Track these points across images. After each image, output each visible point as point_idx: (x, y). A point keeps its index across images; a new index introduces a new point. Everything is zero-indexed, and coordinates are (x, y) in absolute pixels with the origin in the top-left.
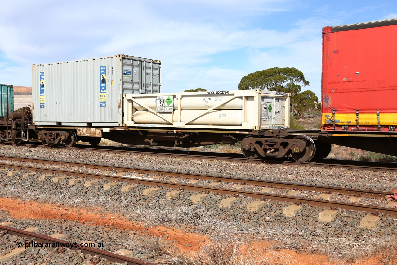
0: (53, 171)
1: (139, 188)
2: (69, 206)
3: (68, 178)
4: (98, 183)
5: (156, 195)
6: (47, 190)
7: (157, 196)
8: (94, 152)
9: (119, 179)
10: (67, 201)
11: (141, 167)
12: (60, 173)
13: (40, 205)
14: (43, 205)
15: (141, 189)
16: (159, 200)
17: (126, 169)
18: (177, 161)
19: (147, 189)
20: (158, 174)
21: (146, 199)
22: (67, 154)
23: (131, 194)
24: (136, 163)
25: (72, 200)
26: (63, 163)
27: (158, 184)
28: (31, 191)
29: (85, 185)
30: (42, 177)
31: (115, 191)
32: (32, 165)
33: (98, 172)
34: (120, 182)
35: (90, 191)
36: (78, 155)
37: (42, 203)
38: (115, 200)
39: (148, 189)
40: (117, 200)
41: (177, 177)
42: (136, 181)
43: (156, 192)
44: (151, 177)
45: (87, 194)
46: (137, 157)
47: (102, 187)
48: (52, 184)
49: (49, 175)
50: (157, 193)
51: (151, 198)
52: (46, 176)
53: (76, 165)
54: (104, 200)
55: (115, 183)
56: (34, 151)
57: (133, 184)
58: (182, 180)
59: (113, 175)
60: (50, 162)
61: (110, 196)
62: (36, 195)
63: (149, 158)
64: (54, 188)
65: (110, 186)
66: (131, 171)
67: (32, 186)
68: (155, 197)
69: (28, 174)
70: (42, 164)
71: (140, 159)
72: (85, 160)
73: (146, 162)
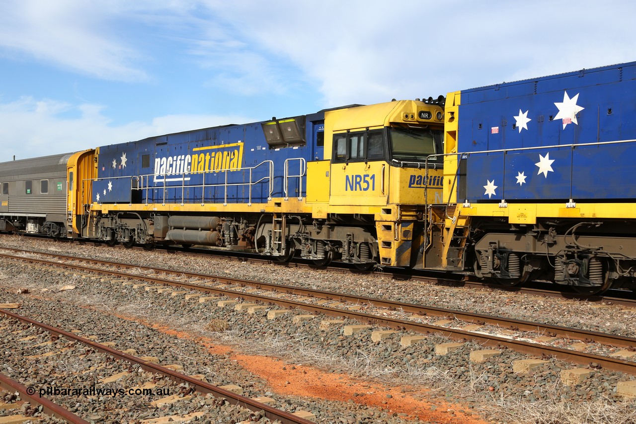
0: (345, 314)
1: (506, 357)
2: (370, 381)
3: (371, 329)
4: (426, 341)
5: (540, 374)
6: (332, 348)
7: (542, 376)
8: (421, 282)
9: (467, 337)
10: (367, 371)
11: (513, 317)
12: (356, 319)
13: (320, 374)
14: (324, 375)
15: (509, 360)
16: (547, 384)
17: (482, 319)
18: (590, 309)
19: (521, 359)
20: (547, 333)
21: (518, 379)
22: (370, 285)
23: (489, 367)
24: (503, 308)
25: (376, 370)
26: (363, 300)
27: (545, 352)
28: (306, 348)
29: (401, 343)
30: (325, 324)
31: (457, 359)
32: (308, 301)
33: (425, 322)
34: (467, 343)
35: (409, 356)
36: (391, 288)
37: (324, 370)
38: (457, 377)
39: (523, 360)
40: (460, 376)
41: (589, 342)
42: (499, 342)
43: (539, 368)
44: (532, 338)
45: (404, 362)
46: (505, 296)
47: (433, 350)
48: (341, 337)
49: (338, 321)
50: (541, 369)
51: (529, 379)
52: (332, 321)
53: (386, 306)
54: (435, 374)
55: (458, 344)
56: (313, 277)
57: (493, 348)
58: (598, 349)
59: (455, 328)
60: (340, 297)
61: (446, 367)
62: (314, 355)
63: (530, 299)
64: (344, 345)
65: (448, 348)
66: (490, 323)
67: (307, 339)
68: (537, 377)
69: (301, 316)
70: (326, 301)
71: (510, 301)
72: (403, 298)
73: (523, 307)
